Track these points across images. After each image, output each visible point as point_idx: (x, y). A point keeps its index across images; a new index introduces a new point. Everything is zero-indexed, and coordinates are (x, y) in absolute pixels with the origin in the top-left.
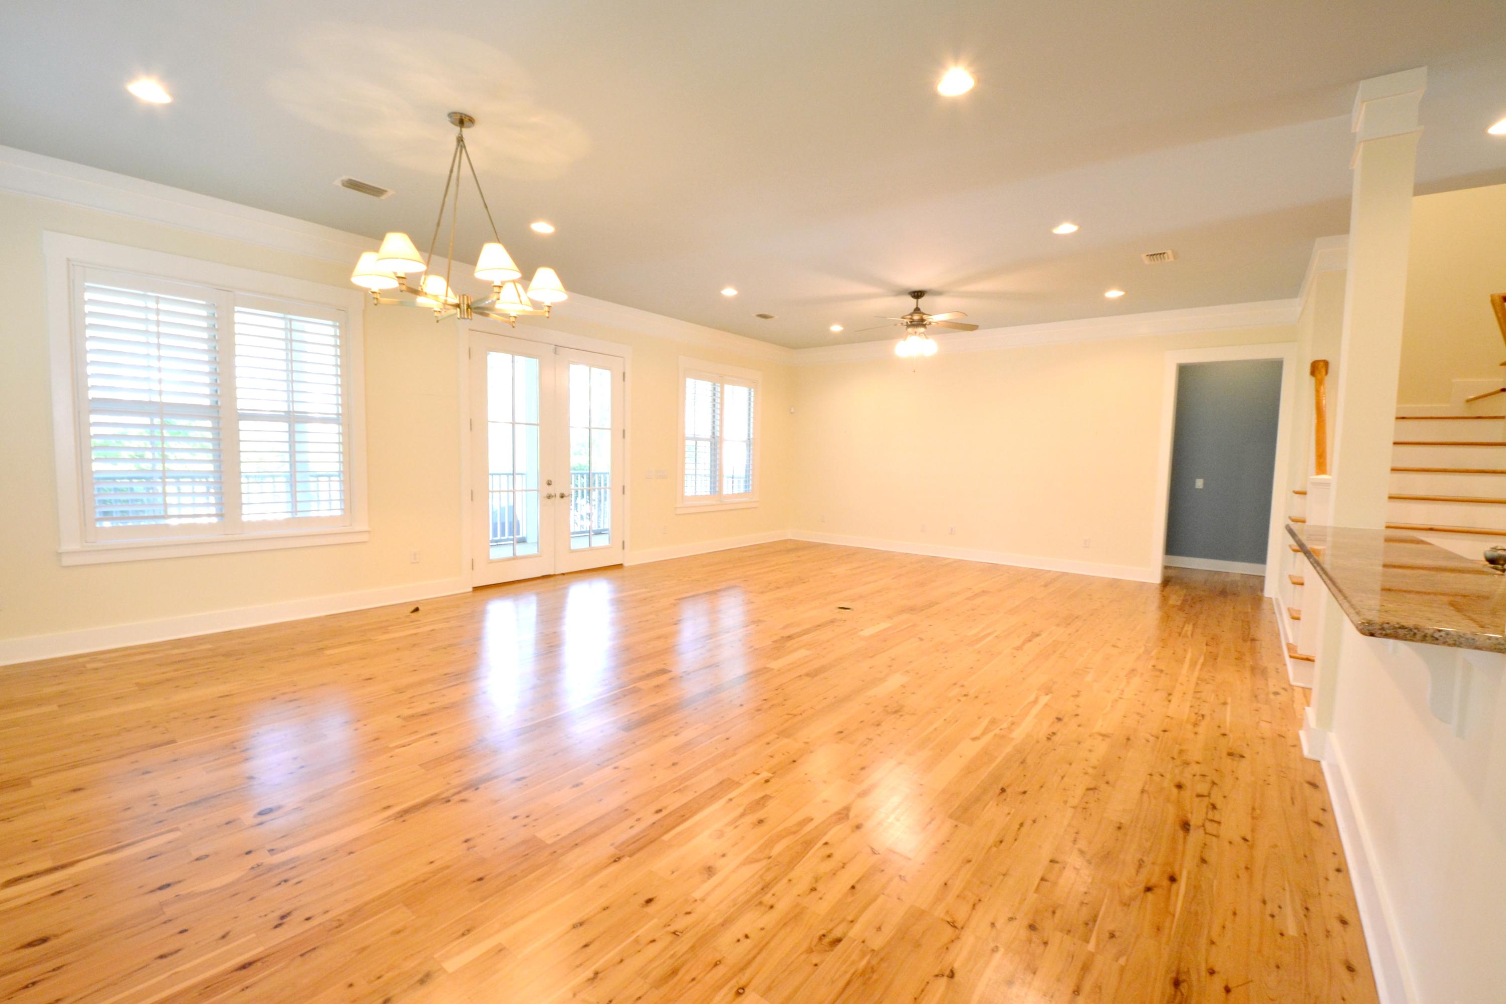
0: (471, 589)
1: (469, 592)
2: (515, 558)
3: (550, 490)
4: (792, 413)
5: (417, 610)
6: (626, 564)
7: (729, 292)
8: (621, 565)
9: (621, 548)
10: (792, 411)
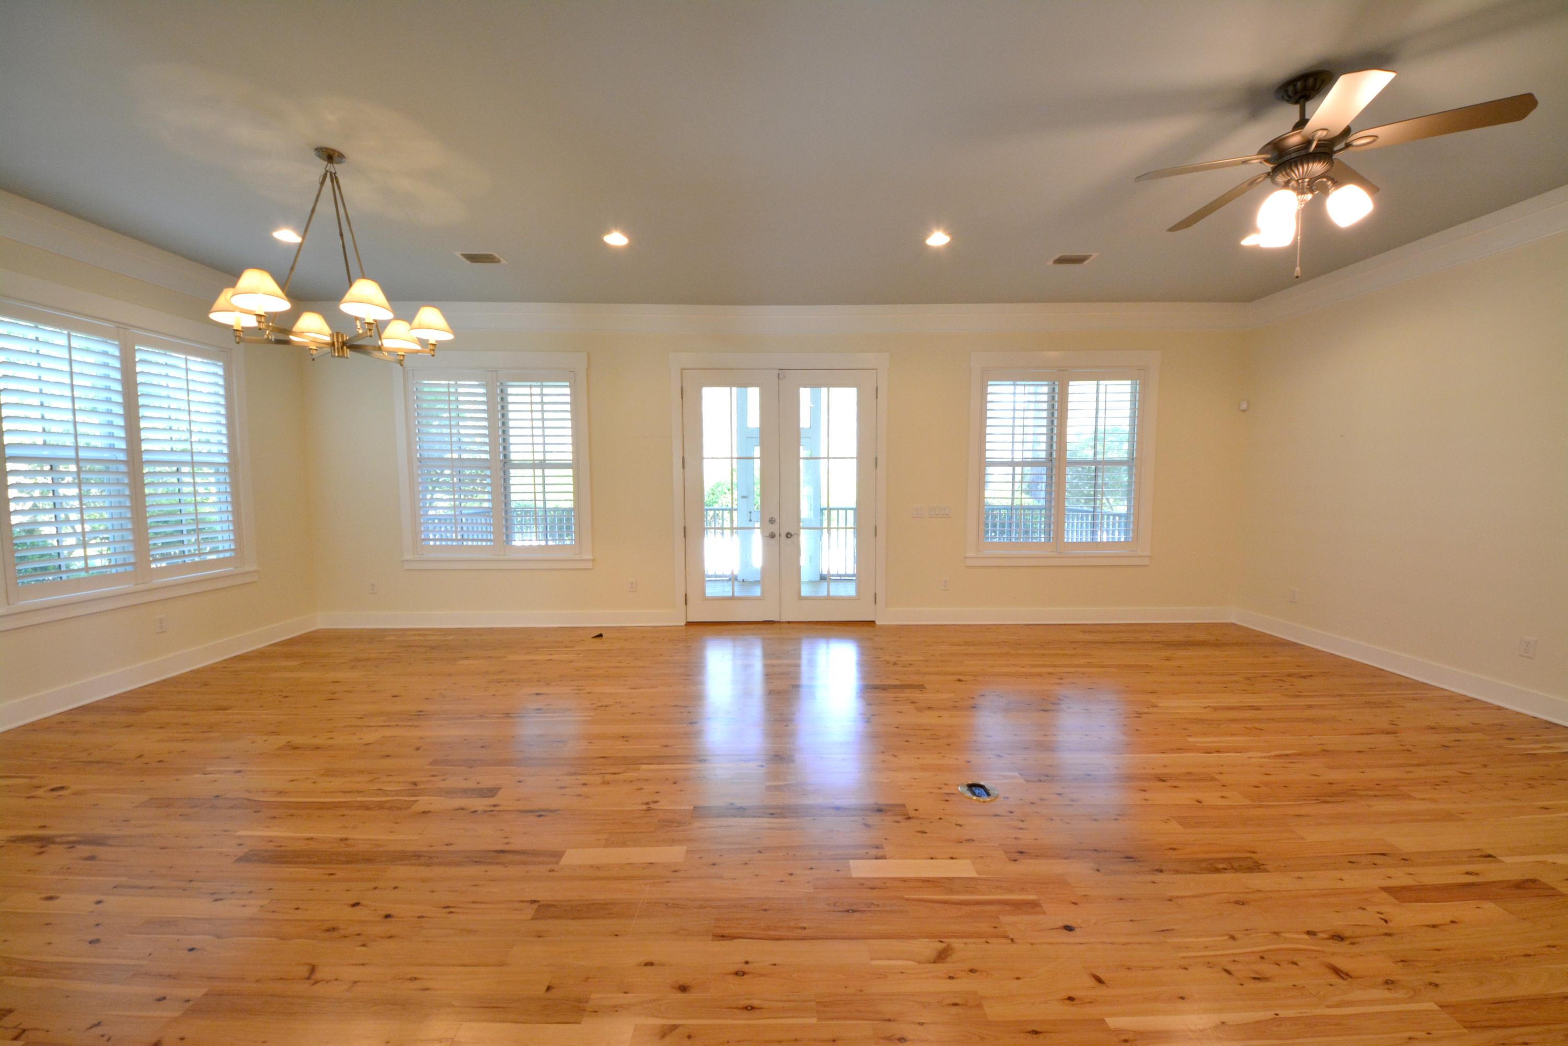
0: (683, 623)
1: (682, 626)
2: (733, 598)
3: (774, 528)
4: (1244, 411)
5: (600, 636)
6: (877, 623)
7: (938, 239)
8: (873, 622)
9: (874, 603)
10: (1244, 406)
